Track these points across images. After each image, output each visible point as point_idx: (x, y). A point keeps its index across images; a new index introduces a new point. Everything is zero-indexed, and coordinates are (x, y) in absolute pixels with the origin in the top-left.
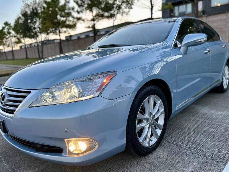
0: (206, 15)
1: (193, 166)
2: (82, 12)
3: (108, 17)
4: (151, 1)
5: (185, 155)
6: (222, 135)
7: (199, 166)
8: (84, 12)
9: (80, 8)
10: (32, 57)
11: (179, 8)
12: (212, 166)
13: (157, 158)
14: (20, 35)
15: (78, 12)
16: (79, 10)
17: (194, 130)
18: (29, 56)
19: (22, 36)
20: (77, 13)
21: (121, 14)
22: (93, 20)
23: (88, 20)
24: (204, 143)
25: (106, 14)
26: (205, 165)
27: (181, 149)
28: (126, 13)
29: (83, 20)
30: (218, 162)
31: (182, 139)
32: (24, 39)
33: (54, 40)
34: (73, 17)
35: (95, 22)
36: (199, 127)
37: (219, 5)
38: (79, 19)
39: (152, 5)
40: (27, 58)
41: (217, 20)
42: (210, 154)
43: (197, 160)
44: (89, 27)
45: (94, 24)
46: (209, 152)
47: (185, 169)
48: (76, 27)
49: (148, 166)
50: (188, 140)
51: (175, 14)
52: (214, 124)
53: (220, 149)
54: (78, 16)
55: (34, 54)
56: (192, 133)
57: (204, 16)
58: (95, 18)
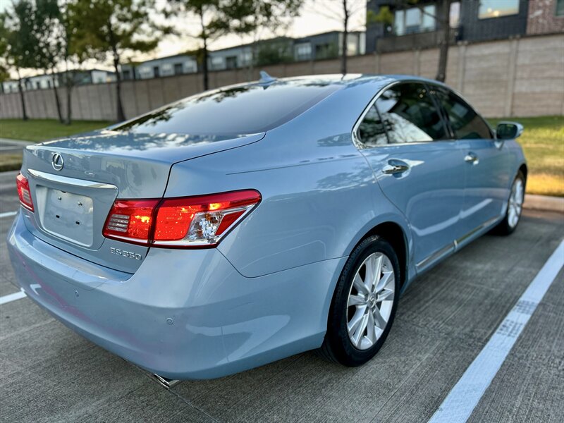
0: (466, 42)
1: (431, 351)
2: (176, 14)
4: (345, 3)
5: (419, 336)
6: (480, 304)
7: (441, 351)
8: (181, 15)
9: (171, 5)
10: (36, 116)
11: (405, 16)
12: (460, 350)
14: (7, 58)
15: (167, 15)
16: (169, 9)
17: (433, 297)
18: (29, 114)
19: (11, 61)
20: (162, 16)
21: (272, 28)
22: (203, 36)
23: (188, 35)
24: (451, 317)
25: (235, 23)
26: (450, 349)
27: (414, 327)
28: (283, 26)
29: (179, 34)
30: (470, 345)
31: (415, 312)
32: (17, 70)
34: (153, 26)
35: (208, 41)
36: (443, 290)
37: (496, 14)
38: (167, 31)
39: (346, 12)
40: (25, 118)
41: (490, 55)
42: (459, 334)
43: (438, 343)
45: (206, 46)
46: (457, 330)
47: (419, 356)
50: (423, 313)
51: (396, 28)
52: (468, 286)
53: (474, 327)
54: (166, 23)
55: (42, 108)
56: (430, 302)
57: (462, 45)
58: (207, 32)
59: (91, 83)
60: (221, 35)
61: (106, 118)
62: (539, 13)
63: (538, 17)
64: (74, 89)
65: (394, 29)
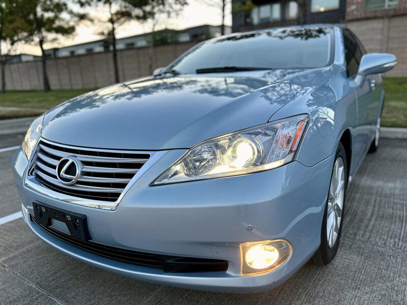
2: (89, 5)
3: (138, 18)
5: (387, 257)
8: (93, 4)
13: (348, 266)
15: (82, 4)
17: (372, 215)
20: (78, 5)
21: (166, 14)
22: (112, 21)
23: (100, 21)
24: (402, 234)
25: (137, 12)
27: (375, 247)
28: (175, 13)
29: (92, 20)
31: (365, 231)
33: (20, 56)
34: (71, 13)
35: (116, 25)
36: (376, 208)
37: (322, 9)
38: (82, 17)
44: (102, 34)
45: (114, 29)
48: (74, 33)
49: (343, 282)
58: (115, 18)
59: (21, 61)
60: (125, 21)
61: (34, 88)
62: (353, 7)
63: (353, 11)
64: (7, 67)
65: (252, 20)
